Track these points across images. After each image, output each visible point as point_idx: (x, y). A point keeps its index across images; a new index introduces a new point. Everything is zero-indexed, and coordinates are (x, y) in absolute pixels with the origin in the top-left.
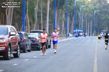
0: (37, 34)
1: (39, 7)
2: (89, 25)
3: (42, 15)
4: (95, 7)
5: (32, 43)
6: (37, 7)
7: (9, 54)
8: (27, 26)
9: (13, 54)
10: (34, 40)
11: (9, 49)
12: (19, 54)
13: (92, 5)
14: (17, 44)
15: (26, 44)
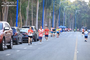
0: (27, 29)
1: (30, 6)
2: (71, 22)
3: (32, 13)
4: (76, 8)
5: (23, 37)
6: (28, 7)
7: (4, 46)
8: (20, 23)
9: (7, 46)
10: (25, 34)
11: (4, 42)
12: (12, 46)
13: (74, 5)
14: (10, 37)
15: (18, 38)
